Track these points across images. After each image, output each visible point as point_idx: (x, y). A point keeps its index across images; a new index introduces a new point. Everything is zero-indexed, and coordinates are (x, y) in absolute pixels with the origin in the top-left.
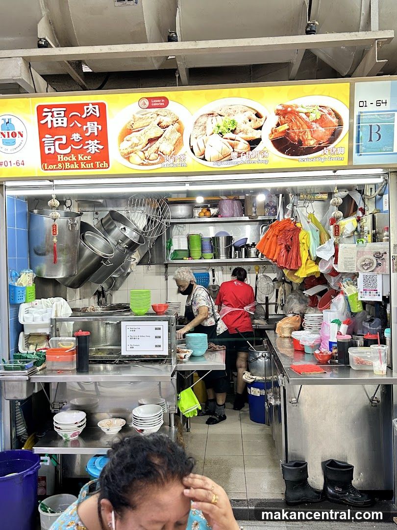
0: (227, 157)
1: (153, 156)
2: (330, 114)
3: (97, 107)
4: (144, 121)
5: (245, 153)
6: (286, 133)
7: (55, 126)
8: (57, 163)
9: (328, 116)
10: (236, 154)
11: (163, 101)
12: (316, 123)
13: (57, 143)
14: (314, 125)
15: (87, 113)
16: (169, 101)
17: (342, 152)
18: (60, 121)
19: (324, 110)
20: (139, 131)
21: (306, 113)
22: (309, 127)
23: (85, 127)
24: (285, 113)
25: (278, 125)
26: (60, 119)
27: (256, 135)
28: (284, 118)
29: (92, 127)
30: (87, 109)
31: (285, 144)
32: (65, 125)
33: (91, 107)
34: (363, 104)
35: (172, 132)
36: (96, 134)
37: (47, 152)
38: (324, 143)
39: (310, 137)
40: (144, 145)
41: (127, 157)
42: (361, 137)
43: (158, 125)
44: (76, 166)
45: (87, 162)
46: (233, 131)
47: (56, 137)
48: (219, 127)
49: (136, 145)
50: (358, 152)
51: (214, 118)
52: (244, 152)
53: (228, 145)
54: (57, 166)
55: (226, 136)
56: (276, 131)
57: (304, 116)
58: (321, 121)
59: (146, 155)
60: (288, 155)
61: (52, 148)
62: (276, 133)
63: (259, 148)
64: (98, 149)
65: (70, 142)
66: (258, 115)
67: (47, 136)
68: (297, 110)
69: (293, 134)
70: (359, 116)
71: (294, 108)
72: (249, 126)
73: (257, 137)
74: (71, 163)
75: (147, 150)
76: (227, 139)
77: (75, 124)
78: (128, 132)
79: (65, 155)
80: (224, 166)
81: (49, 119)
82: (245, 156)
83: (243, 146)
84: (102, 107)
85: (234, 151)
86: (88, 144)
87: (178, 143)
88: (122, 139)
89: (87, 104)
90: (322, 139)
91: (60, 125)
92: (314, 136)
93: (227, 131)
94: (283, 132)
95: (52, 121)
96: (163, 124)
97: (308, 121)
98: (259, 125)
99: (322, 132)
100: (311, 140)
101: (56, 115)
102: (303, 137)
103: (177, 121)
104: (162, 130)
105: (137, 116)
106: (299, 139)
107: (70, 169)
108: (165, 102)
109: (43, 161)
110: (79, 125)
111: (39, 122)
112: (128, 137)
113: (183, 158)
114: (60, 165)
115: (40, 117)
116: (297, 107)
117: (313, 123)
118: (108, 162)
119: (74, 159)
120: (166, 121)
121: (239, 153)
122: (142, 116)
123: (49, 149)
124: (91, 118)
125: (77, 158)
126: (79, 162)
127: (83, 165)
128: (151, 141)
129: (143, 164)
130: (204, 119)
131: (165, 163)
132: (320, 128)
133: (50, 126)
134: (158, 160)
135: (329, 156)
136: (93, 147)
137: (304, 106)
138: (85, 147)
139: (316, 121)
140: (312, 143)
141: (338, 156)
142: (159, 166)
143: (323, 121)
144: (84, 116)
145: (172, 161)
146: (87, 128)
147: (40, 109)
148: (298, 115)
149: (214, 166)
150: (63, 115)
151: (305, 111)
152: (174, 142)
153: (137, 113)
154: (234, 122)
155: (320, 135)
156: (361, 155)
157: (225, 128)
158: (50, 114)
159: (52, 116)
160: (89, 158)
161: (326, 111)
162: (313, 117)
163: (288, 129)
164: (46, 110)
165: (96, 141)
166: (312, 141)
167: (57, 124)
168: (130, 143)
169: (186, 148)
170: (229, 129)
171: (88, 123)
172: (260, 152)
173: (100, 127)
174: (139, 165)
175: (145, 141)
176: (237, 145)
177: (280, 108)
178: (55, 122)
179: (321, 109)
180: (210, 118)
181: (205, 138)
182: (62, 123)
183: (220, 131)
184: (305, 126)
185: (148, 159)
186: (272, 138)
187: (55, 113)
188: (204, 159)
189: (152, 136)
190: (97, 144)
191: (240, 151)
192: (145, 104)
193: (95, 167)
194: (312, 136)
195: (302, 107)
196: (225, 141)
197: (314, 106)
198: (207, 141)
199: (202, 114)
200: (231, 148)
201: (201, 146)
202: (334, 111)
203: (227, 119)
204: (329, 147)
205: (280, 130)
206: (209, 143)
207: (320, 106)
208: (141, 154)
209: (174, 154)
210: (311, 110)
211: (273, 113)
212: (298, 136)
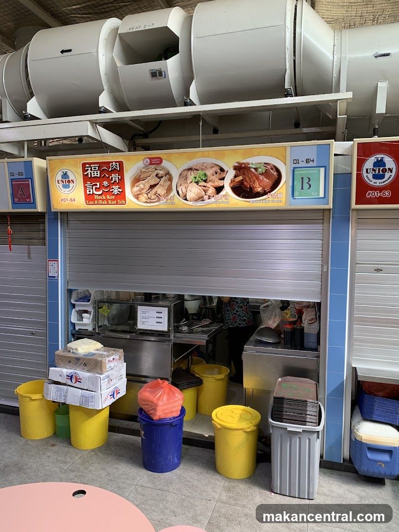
0: (201, 199)
1: (153, 197)
2: (272, 169)
3: (118, 164)
4: (147, 174)
5: (214, 196)
6: (241, 182)
7: (93, 176)
8: (94, 200)
10: (207, 197)
11: (159, 160)
13: (94, 187)
14: (261, 177)
15: (112, 168)
16: (163, 160)
17: (281, 197)
18: (95, 173)
19: (267, 166)
20: (144, 180)
21: (255, 169)
22: (258, 178)
23: (110, 177)
24: (241, 169)
25: (235, 177)
26: (95, 172)
27: (220, 183)
28: (240, 171)
29: (115, 177)
30: (112, 165)
31: (241, 190)
32: (99, 176)
33: (114, 164)
34: (296, 161)
35: (165, 181)
36: (117, 182)
37: (88, 193)
38: (267, 190)
39: (258, 186)
40: (148, 189)
41: (137, 197)
43: (156, 176)
44: (106, 203)
45: (112, 200)
46: (205, 181)
47: (93, 184)
48: (195, 178)
49: (143, 189)
50: (293, 197)
51: (192, 172)
52: (212, 195)
53: (202, 190)
54: (95, 202)
55: (200, 184)
56: (234, 181)
57: (253, 170)
58: (266, 174)
59: (149, 196)
60: (242, 198)
61: (91, 190)
62: (234, 183)
63: (222, 193)
64: (119, 191)
65: (102, 186)
66: (222, 170)
67: (88, 183)
68: (249, 166)
69: (246, 183)
70: (294, 170)
71: (247, 165)
72: (215, 178)
73: (222, 185)
74: (103, 200)
75: (149, 193)
76: (201, 186)
77: (105, 175)
78: (137, 180)
79: (99, 195)
80: (199, 204)
81: (89, 171)
82: (213, 199)
83: (211, 191)
84: (121, 164)
85: (205, 194)
86: (113, 188)
87: (169, 189)
88: (133, 185)
89: (112, 162)
90: (266, 187)
91: (96, 175)
92: (261, 185)
93: (201, 181)
94: (239, 181)
95: (91, 173)
96: (160, 175)
97: (256, 174)
98: (222, 176)
99: (267, 182)
100: (259, 187)
101: (93, 169)
102: (253, 186)
103: (168, 173)
104: (159, 180)
105: (143, 170)
106: (250, 187)
107: (102, 204)
108: (160, 160)
109: (86, 199)
110: (107, 176)
111: (83, 173)
112: (137, 184)
113: (172, 198)
114: (96, 202)
115: (84, 170)
116: (249, 164)
118: (125, 200)
119: (104, 198)
120: (161, 173)
121: (209, 196)
122: (145, 170)
123: (90, 191)
124: (114, 171)
125: (106, 197)
126: (107, 200)
127: (110, 202)
128: (152, 187)
129: (147, 202)
130: (185, 173)
131: (161, 202)
132: (265, 179)
133: (89, 176)
134: (156, 200)
135: (272, 199)
136: (116, 190)
137: (254, 164)
138: (111, 190)
139: (262, 174)
140: (259, 189)
141: (278, 199)
142: (157, 203)
144: (110, 170)
145: (165, 200)
146: (112, 178)
147: (84, 165)
148: (249, 170)
149: (193, 205)
150: (97, 169)
151: (254, 167)
152: (167, 188)
153: (143, 168)
154: (205, 175)
155: (265, 184)
156: (295, 199)
157: (199, 179)
158: (90, 168)
159: (91, 170)
160: (113, 197)
161: (269, 167)
162: (260, 170)
163: (242, 180)
164: (87, 166)
165: (117, 187)
167: (94, 175)
168: (138, 188)
169: (174, 192)
170: (202, 179)
171: (113, 175)
172: (223, 196)
173: (120, 177)
174: (145, 202)
175: (148, 186)
176: (208, 190)
177: (237, 165)
178: (93, 174)
179: (265, 165)
180: (190, 172)
181: (186, 185)
182: (97, 174)
183: (196, 180)
184: (255, 178)
185: (150, 199)
186: (231, 186)
187: (93, 168)
188: (186, 199)
189: (153, 183)
190: (118, 188)
191: (210, 195)
192: (147, 162)
193: (117, 204)
194: (259, 185)
195: (252, 164)
196: (200, 187)
197: (260, 163)
198: (188, 187)
199: (184, 169)
200: (204, 192)
201: (184, 190)
202: (275, 167)
203: (201, 172)
204: (271, 193)
205: (237, 181)
206: (189, 188)
207: (265, 164)
208: (146, 195)
209: (167, 196)
210: (259, 166)
211: (232, 169)
212: (250, 184)
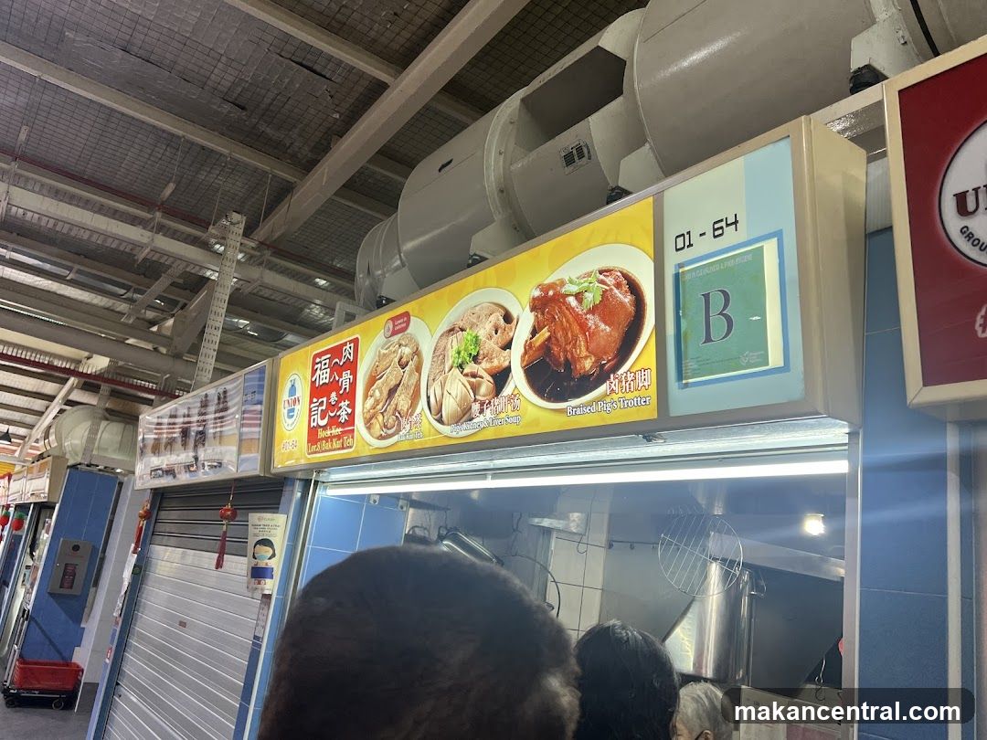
0: (464, 415)
1: (391, 421)
2: (618, 285)
3: (352, 345)
4: (387, 361)
5: (490, 402)
6: (546, 347)
7: (321, 384)
8: (317, 441)
9: (616, 291)
10: (476, 407)
11: (405, 319)
12: (594, 315)
13: (320, 409)
14: (592, 321)
15: (344, 358)
16: (412, 318)
17: (646, 384)
18: (324, 377)
19: (607, 279)
20: (381, 378)
21: (577, 296)
22: (583, 327)
23: (341, 381)
24: (548, 303)
25: (534, 332)
26: (325, 371)
27: (499, 361)
28: (543, 314)
29: (346, 379)
30: (344, 351)
32: (327, 381)
33: (347, 347)
34: (685, 241)
35: (410, 374)
36: (348, 391)
37: (312, 425)
38: (609, 361)
39: (584, 353)
40: (384, 400)
41: (368, 424)
42: (686, 334)
43: (398, 363)
44: (331, 445)
45: (339, 437)
46: (475, 359)
47: (320, 401)
48: (459, 353)
49: (378, 403)
50: (680, 376)
51: (454, 338)
52: (487, 401)
53: (469, 387)
54: (317, 446)
55: (467, 370)
56: (531, 347)
57: (572, 301)
58: (605, 308)
59: (386, 419)
60: (549, 399)
61: (316, 417)
62: (531, 352)
63: (507, 390)
64: (348, 414)
65: (328, 405)
66: (508, 318)
67: (314, 400)
68: (563, 291)
69: (556, 350)
70: (677, 277)
71: (558, 289)
72: (495, 345)
73: (506, 364)
74: (327, 439)
75: (386, 410)
76: (466, 375)
77: (335, 376)
78: (372, 381)
79: (324, 427)
80: (463, 432)
81: (318, 374)
82: (488, 410)
83: (486, 385)
84: (356, 345)
85: (475, 400)
86: (341, 407)
87: (416, 395)
88: (366, 396)
89: (345, 344)
90: (605, 353)
91: (324, 380)
92: (592, 346)
93: (468, 359)
94: (541, 347)
95: (319, 377)
96: (403, 361)
97: (580, 312)
98: (507, 339)
99: (607, 335)
100: (586, 357)
101: (322, 368)
102: (572, 354)
103: (416, 352)
104: (401, 372)
106: (566, 360)
107: (326, 451)
108: (407, 320)
109: (309, 440)
110: (337, 379)
111: (311, 379)
112: (371, 391)
113: (418, 421)
114: (319, 444)
115: (314, 371)
116: (563, 283)
117: (588, 316)
118: (353, 436)
119: (329, 433)
120: (406, 353)
121: (482, 404)
123: (315, 421)
124: (346, 365)
125: (331, 431)
126: (332, 438)
127: (335, 443)
128: (391, 393)
129: (381, 436)
130: (444, 342)
131: (401, 433)
132: (603, 326)
133: (317, 384)
134: (395, 428)
135: (620, 395)
136: (344, 411)
137: (574, 278)
138: (338, 414)
139: (592, 311)
140: (587, 365)
141: (636, 393)
142: (395, 438)
143: (605, 305)
144: (341, 364)
145: (408, 427)
147: (314, 359)
148: (564, 303)
149: (451, 435)
150: (327, 366)
151: (575, 289)
152: (412, 392)
153: (382, 347)
154: (477, 337)
155: (603, 343)
156: (687, 385)
157: (466, 355)
158: (319, 366)
159: (320, 370)
160: (340, 430)
161: (610, 280)
162: (589, 297)
163: (550, 339)
164: (317, 360)
165: (347, 403)
166: (589, 360)
167: (322, 380)
168: (372, 401)
169: (423, 402)
170: (471, 354)
171: (343, 375)
172: (509, 399)
173: (351, 377)
174: (378, 438)
175: (385, 394)
176: (479, 385)
177: (537, 293)
178: (321, 377)
179: (602, 277)
180: (450, 339)
181: (442, 378)
183: (460, 361)
184: (576, 328)
185: (387, 426)
186: (525, 363)
187: (323, 363)
188: (440, 421)
189: (393, 383)
190: (348, 406)
191: (482, 399)
192: (389, 330)
193: (343, 446)
194: (587, 349)
195: (571, 282)
196: (464, 380)
197: (589, 275)
198: (445, 383)
199: (442, 332)
200: (473, 396)
201: (438, 392)
202: (626, 276)
203: (467, 335)
204: (620, 372)
205: (538, 344)
206: (447, 387)
207: (601, 272)
208: (380, 418)
209: (411, 415)
210: (586, 284)
211: (528, 309)
212: (565, 351)
